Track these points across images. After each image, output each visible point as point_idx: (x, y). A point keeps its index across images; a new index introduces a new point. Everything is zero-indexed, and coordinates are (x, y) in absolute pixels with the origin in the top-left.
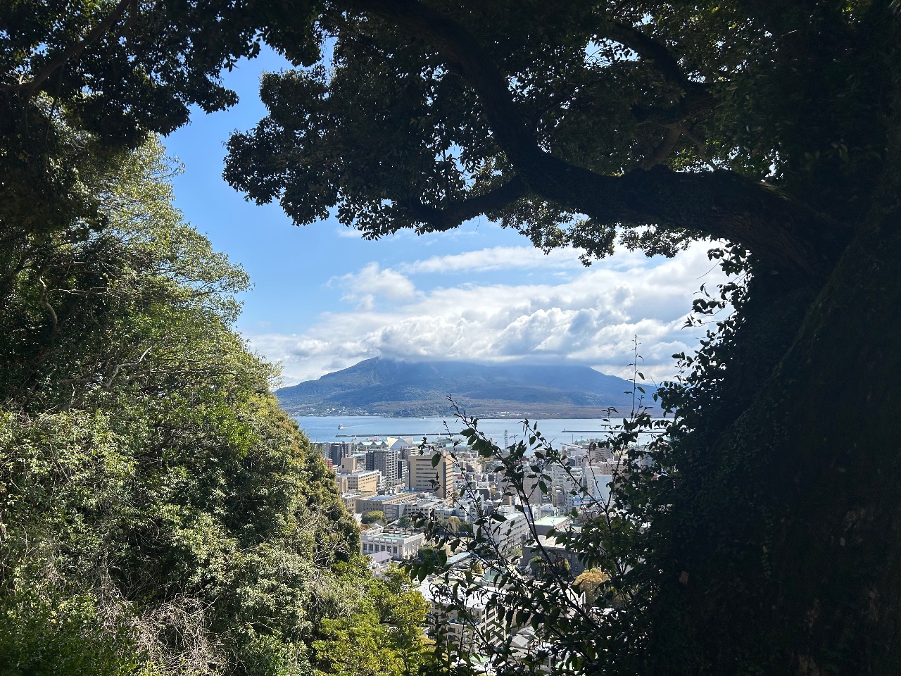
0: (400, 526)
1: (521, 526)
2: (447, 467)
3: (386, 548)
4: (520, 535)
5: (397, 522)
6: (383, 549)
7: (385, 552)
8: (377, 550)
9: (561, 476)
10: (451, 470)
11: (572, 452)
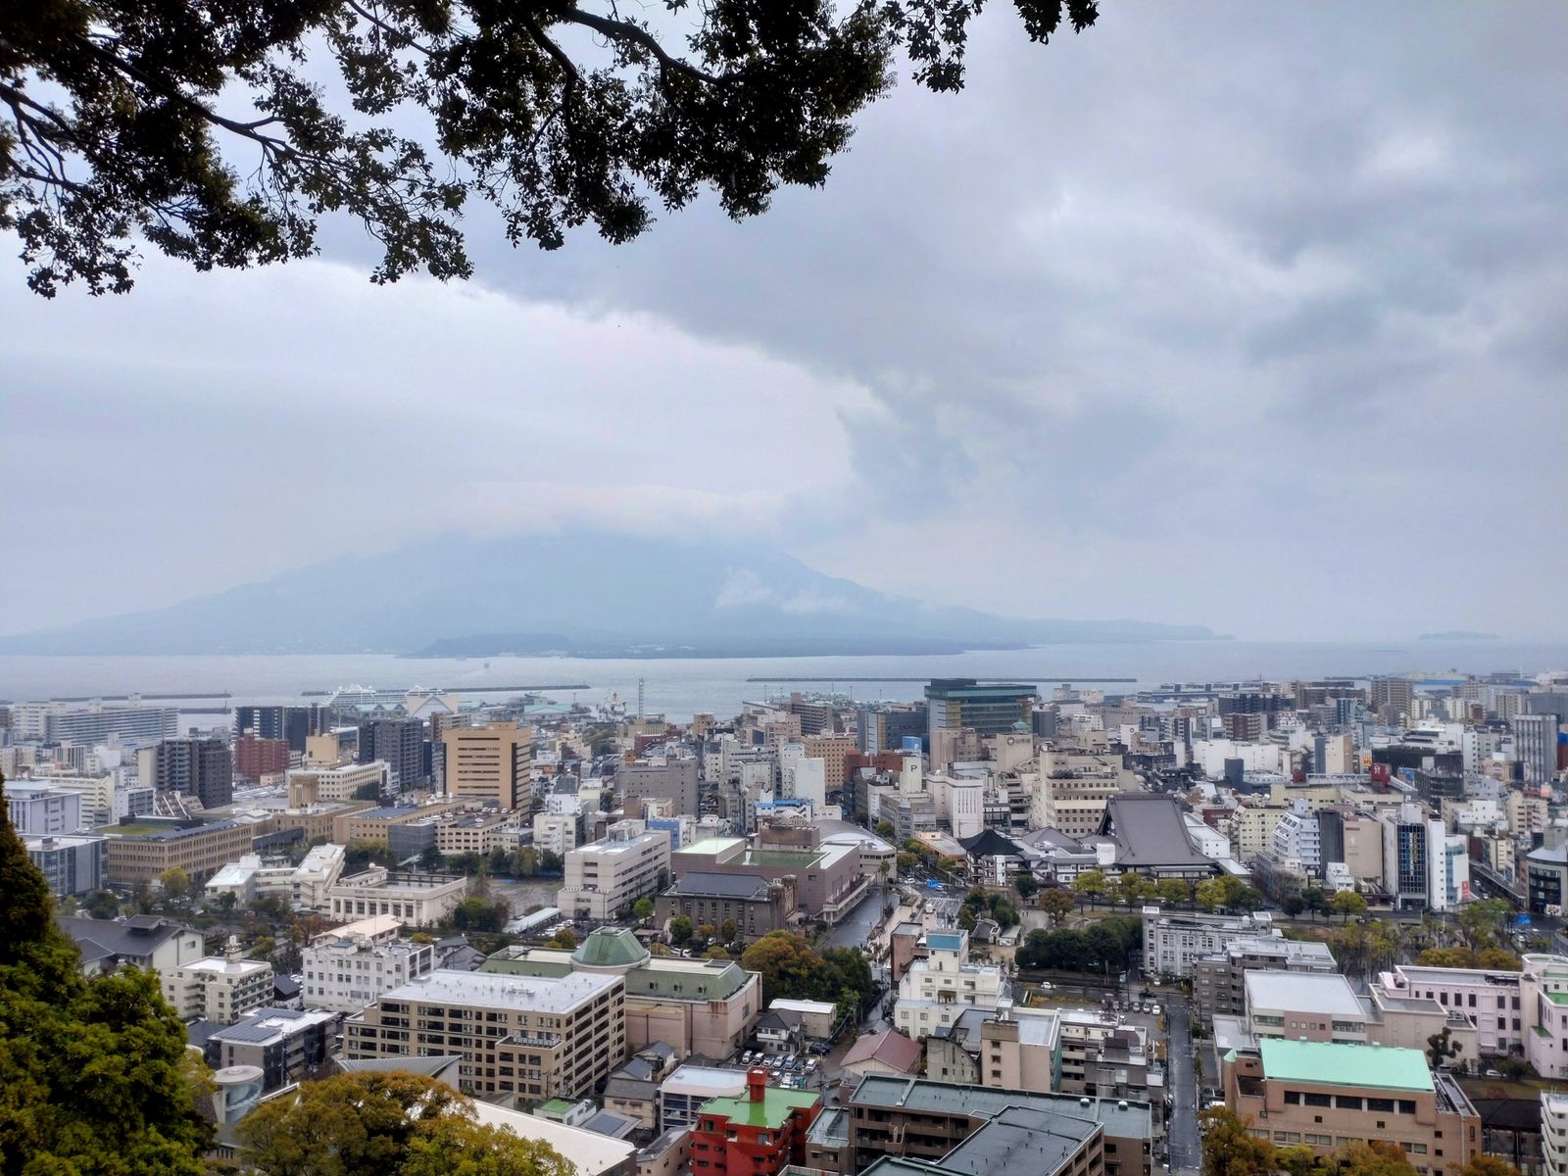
0: (420, 865)
1: (656, 858)
2: (519, 752)
3: (390, 909)
4: (655, 873)
5: (415, 859)
6: (385, 909)
7: (390, 916)
8: (373, 911)
9: (736, 763)
10: (528, 756)
11: (760, 717)
